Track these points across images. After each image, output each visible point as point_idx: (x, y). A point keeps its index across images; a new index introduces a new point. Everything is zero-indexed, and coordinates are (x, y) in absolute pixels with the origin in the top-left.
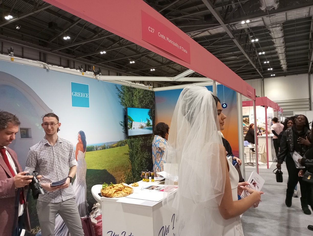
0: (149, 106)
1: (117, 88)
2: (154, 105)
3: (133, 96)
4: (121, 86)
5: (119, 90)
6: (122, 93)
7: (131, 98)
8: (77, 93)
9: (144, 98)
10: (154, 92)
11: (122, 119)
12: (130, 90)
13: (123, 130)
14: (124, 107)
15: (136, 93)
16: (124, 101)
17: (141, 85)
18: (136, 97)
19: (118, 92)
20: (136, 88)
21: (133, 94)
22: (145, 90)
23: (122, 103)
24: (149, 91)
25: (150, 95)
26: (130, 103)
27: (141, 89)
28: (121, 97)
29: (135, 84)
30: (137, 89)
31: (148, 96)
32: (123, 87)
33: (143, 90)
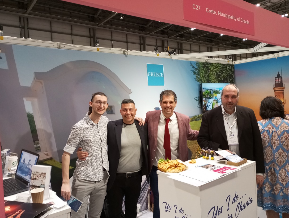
0: (228, 80)
1: (192, 65)
2: (233, 78)
3: (209, 72)
4: (196, 63)
5: (194, 67)
6: (197, 69)
7: (207, 73)
8: (152, 73)
9: (222, 73)
10: (234, 65)
11: (197, 95)
12: (206, 66)
13: (198, 106)
14: (199, 83)
15: (212, 68)
16: (199, 77)
17: (218, 59)
18: (213, 72)
19: (193, 69)
20: (212, 63)
21: (209, 69)
22: (223, 65)
23: (197, 79)
24: (227, 65)
25: (229, 68)
26: (205, 79)
27: (218, 64)
28: (196, 73)
29: (211, 59)
30: (214, 64)
31: (227, 70)
32: (198, 63)
33: (220, 64)
